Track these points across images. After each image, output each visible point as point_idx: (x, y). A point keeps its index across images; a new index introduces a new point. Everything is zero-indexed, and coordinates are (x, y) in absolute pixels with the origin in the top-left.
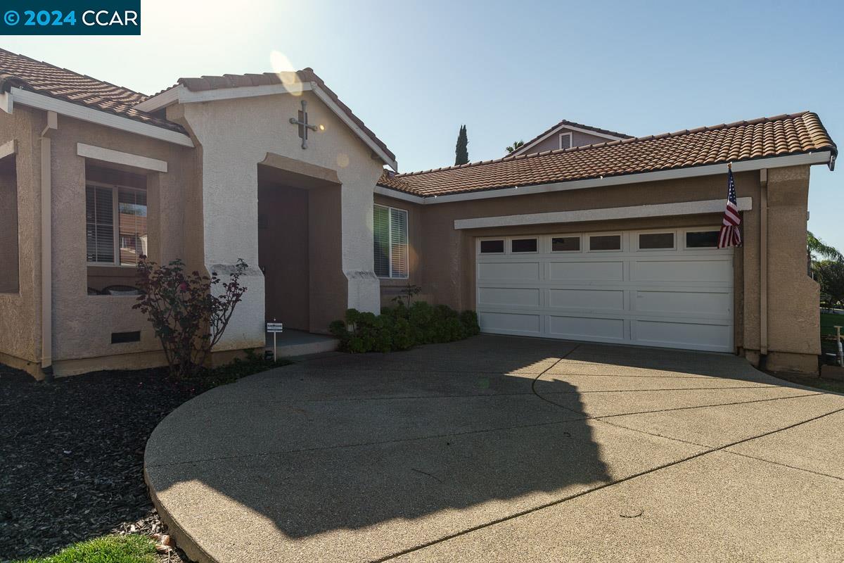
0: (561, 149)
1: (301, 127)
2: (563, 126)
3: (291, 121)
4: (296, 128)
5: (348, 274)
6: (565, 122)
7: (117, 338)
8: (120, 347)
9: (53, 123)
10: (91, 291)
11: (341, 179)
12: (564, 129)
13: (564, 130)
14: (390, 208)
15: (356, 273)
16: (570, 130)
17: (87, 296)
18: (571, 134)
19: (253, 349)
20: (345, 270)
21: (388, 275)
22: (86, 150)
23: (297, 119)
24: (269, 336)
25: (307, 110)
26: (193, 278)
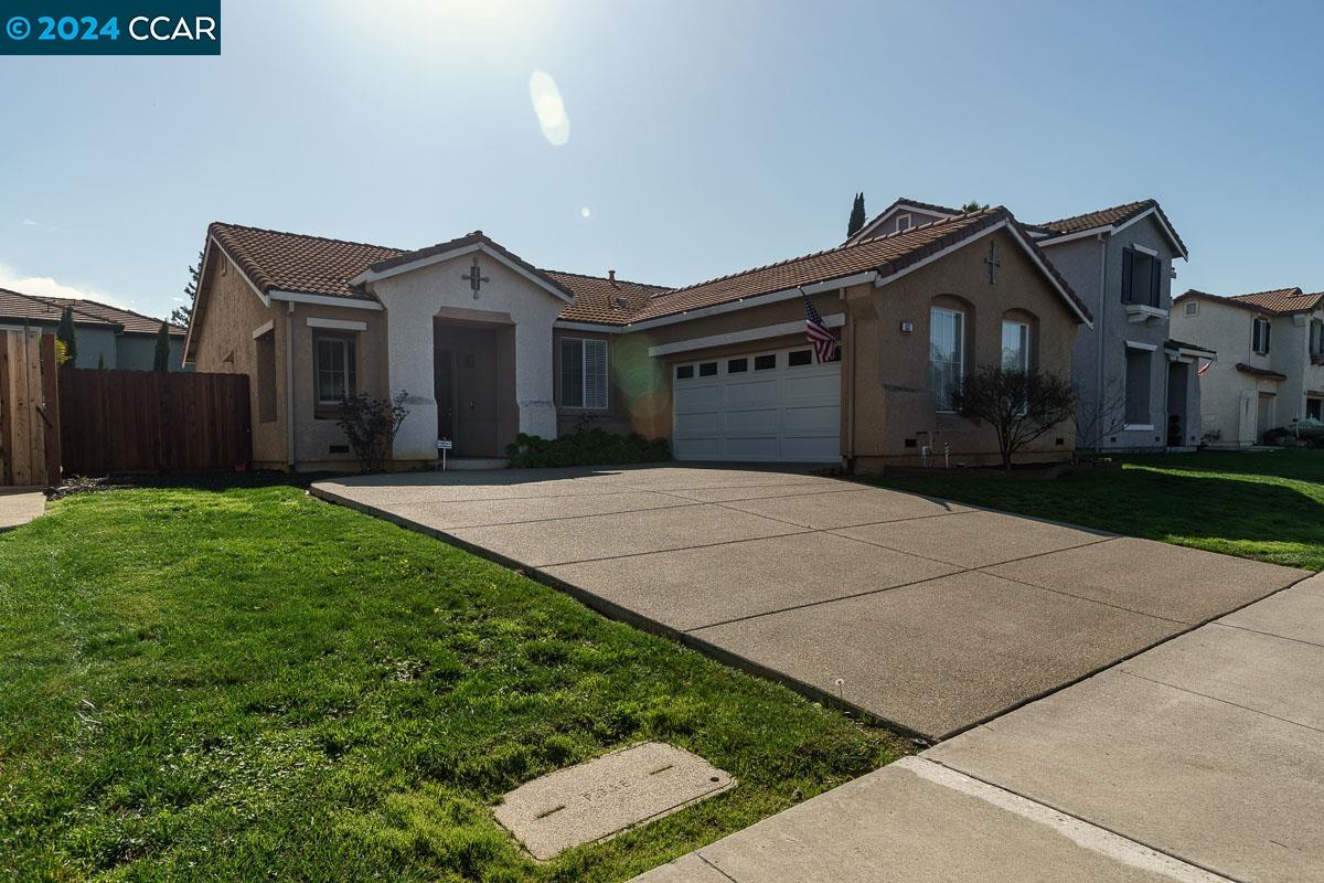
0: (898, 232)
1: (473, 281)
2: (899, 206)
3: (464, 277)
4: (469, 282)
5: (522, 403)
6: (902, 202)
7: (333, 449)
8: (336, 456)
9: (292, 309)
10: (316, 418)
11: (514, 319)
12: (900, 210)
13: (901, 212)
14: (584, 341)
15: (531, 402)
16: (909, 212)
17: (313, 420)
18: (909, 215)
19: (427, 461)
20: (518, 401)
21: (582, 405)
22: (312, 322)
23: (469, 274)
24: (440, 451)
25: (480, 265)
26: (374, 404)
